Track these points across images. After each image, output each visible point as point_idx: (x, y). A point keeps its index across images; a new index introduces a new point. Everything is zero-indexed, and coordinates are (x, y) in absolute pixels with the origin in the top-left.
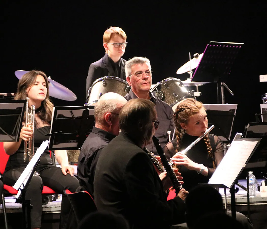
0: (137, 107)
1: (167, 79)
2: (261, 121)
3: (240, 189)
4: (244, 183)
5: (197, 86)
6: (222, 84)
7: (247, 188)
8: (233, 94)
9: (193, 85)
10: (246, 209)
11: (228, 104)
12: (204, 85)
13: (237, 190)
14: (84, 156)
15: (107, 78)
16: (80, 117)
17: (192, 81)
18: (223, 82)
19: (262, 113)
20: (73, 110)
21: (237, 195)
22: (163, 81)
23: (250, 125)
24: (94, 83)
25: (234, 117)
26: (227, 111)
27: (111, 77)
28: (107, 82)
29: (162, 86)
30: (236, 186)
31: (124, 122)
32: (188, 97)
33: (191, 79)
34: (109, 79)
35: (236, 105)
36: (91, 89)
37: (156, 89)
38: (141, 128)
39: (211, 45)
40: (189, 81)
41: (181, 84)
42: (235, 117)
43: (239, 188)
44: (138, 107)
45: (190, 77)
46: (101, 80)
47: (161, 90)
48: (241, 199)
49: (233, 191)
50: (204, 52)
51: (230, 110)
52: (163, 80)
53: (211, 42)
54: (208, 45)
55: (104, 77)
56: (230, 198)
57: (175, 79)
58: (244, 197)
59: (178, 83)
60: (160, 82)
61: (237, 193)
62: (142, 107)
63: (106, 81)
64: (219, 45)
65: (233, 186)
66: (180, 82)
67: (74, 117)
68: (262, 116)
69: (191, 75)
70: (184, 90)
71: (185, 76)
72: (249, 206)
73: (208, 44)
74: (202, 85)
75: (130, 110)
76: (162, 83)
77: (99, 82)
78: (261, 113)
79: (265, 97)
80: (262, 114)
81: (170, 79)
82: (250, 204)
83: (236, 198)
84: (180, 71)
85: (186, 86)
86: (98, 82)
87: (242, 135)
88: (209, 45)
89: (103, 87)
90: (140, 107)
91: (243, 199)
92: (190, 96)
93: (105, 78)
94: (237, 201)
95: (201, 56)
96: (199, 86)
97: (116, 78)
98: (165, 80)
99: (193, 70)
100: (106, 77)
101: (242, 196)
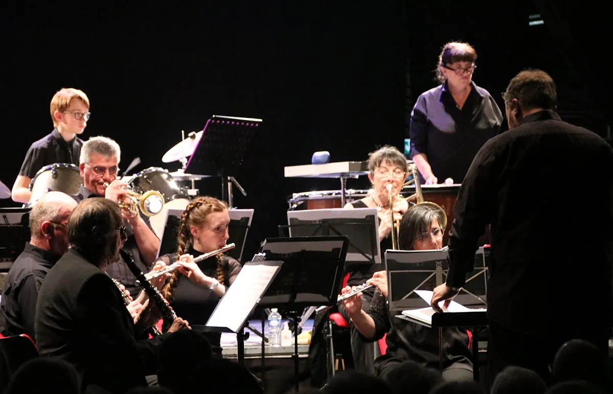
0: (90, 210)
1: (148, 169)
2: (289, 236)
3: (252, 335)
4: (257, 326)
5: (193, 180)
6: (229, 178)
7: (261, 333)
8: (245, 194)
9: (187, 179)
10: (259, 364)
11: (238, 208)
12: (203, 179)
13: (247, 335)
14: (9, 286)
15: (58, 166)
16: (18, 224)
17: (185, 172)
18: (230, 176)
19: (289, 224)
20: (8, 214)
21: (246, 343)
22: (142, 172)
23: (268, 241)
24: (38, 173)
25: (247, 229)
26: (237, 219)
27: (64, 164)
28: (59, 172)
29: (141, 180)
30: (246, 330)
31: (74, 233)
32: (179, 196)
33: (183, 170)
34: (62, 168)
35: (251, 212)
36: (34, 181)
37: (132, 183)
38: (99, 240)
39: (213, 121)
40: (180, 173)
41: (170, 177)
42: (249, 230)
43: (250, 333)
44: (93, 210)
45: (183, 168)
46: (50, 169)
47: (139, 186)
48: (252, 349)
49: (242, 337)
50: (204, 129)
51: (242, 219)
52: (142, 170)
53: (214, 116)
54: (209, 122)
55: (54, 164)
56: (237, 348)
57: (160, 169)
58: (256, 346)
59: (165, 176)
60: (138, 174)
61: (248, 340)
62: (98, 209)
63: (57, 170)
64: (226, 122)
65: (241, 330)
66: (168, 174)
67: (8, 224)
68: (290, 228)
69: (184, 164)
70: (173, 185)
71: (174, 166)
72: (263, 359)
73: (209, 120)
74: (200, 179)
75: (82, 215)
76: (141, 175)
77: (46, 172)
78: (287, 224)
79: (292, 200)
80: (289, 226)
81: (153, 169)
82: (266, 357)
83: (245, 347)
84: (168, 158)
85: (176, 180)
86: (44, 171)
87: (265, 256)
88: (211, 121)
89: (53, 180)
90: (95, 209)
91: (256, 349)
92: (182, 195)
93: (56, 166)
94: (247, 352)
95: (199, 135)
96: (196, 181)
97: (71, 166)
98: (145, 172)
99: (188, 158)
100: (56, 164)
101: (255, 344)
